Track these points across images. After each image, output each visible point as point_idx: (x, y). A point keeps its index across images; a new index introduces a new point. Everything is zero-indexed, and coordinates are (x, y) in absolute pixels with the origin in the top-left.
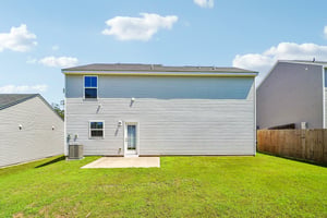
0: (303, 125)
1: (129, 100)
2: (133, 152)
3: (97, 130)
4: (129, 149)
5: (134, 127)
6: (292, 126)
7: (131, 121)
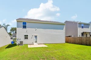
0: (73, 36)
1: (35, 29)
2: (36, 43)
3: (26, 37)
4: (35, 42)
5: (36, 36)
6: (70, 36)
7: (36, 35)
